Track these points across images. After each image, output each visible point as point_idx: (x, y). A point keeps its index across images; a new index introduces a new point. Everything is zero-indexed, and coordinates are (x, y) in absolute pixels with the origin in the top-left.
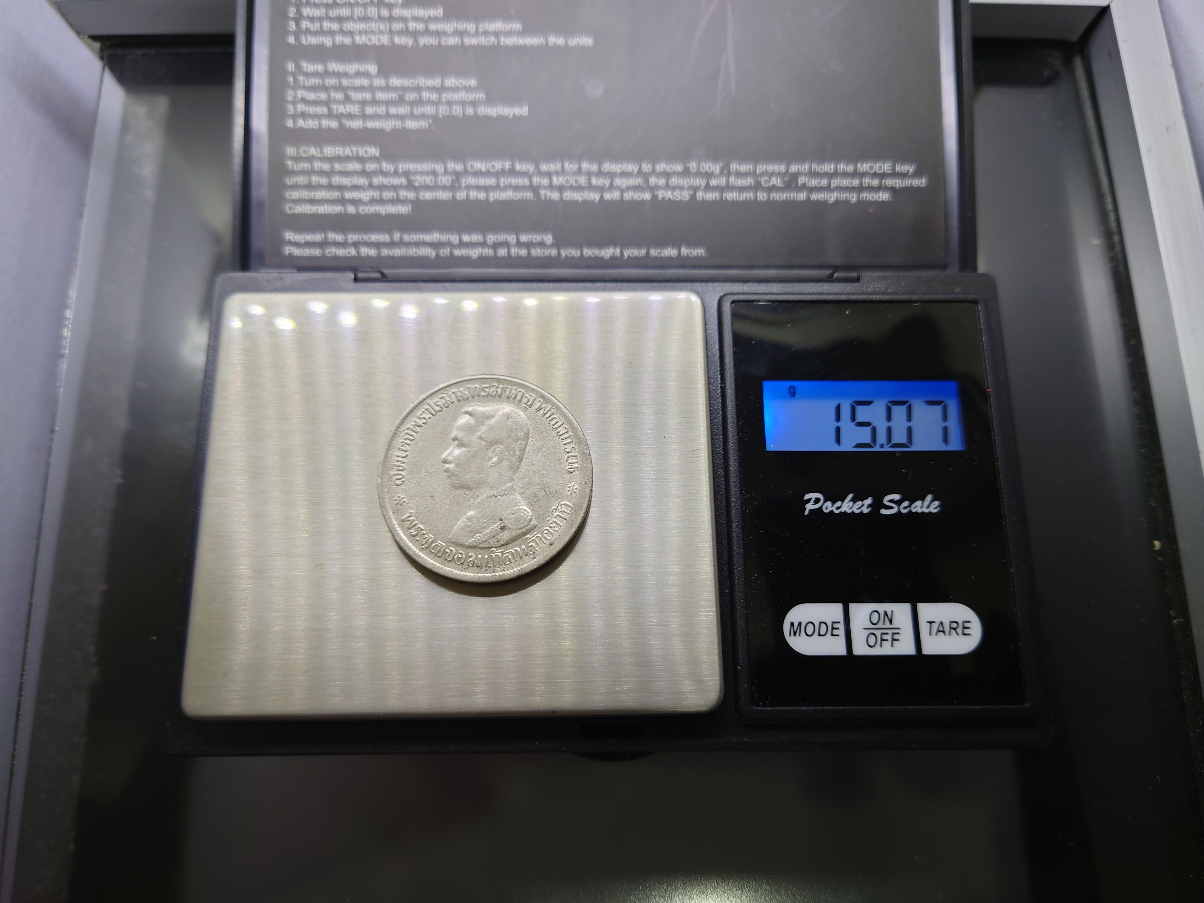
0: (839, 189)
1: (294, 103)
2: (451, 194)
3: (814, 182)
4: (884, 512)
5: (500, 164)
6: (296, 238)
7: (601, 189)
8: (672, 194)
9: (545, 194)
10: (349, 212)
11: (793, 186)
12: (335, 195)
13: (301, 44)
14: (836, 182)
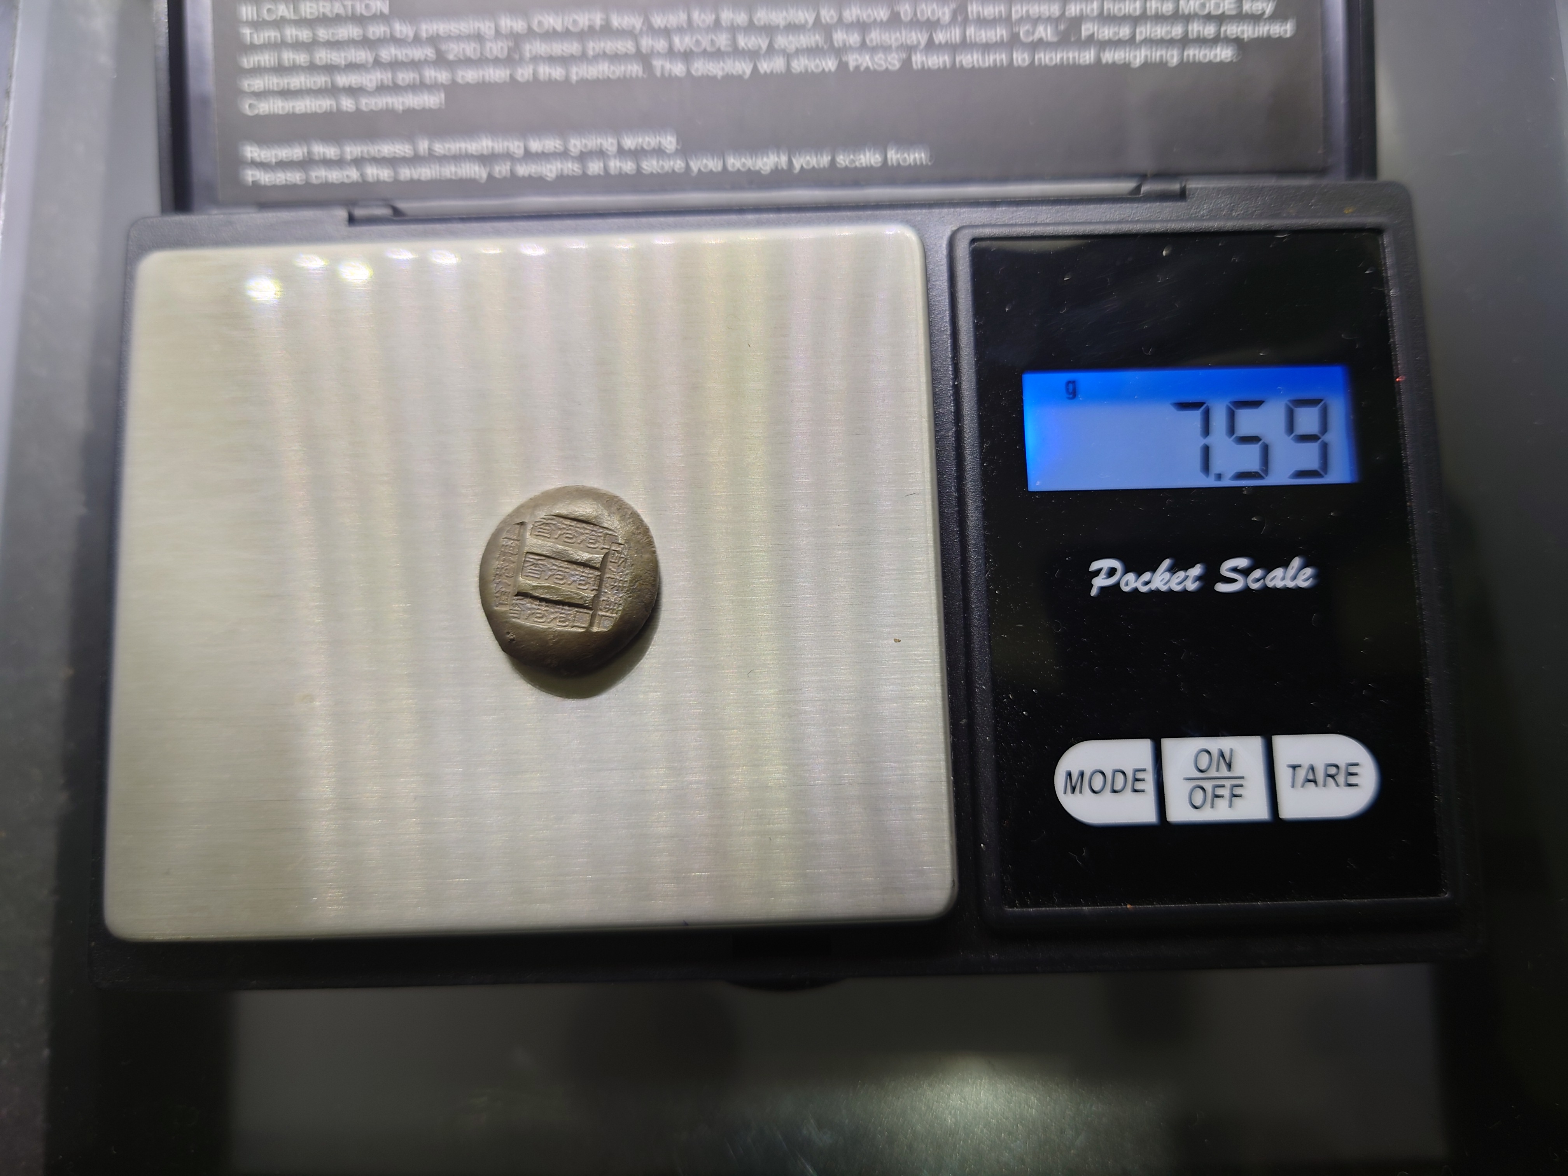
0: (1150, 42)
2: (508, 72)
3: (1107, 32)
4: (1221, 587)
5: (587, 16)
6: (263, 156)
7: (753, 55)
8: (872, 58)
9: (663, 67)
10: (345, 108)
11: (1073, 39)
12: (320, 80)
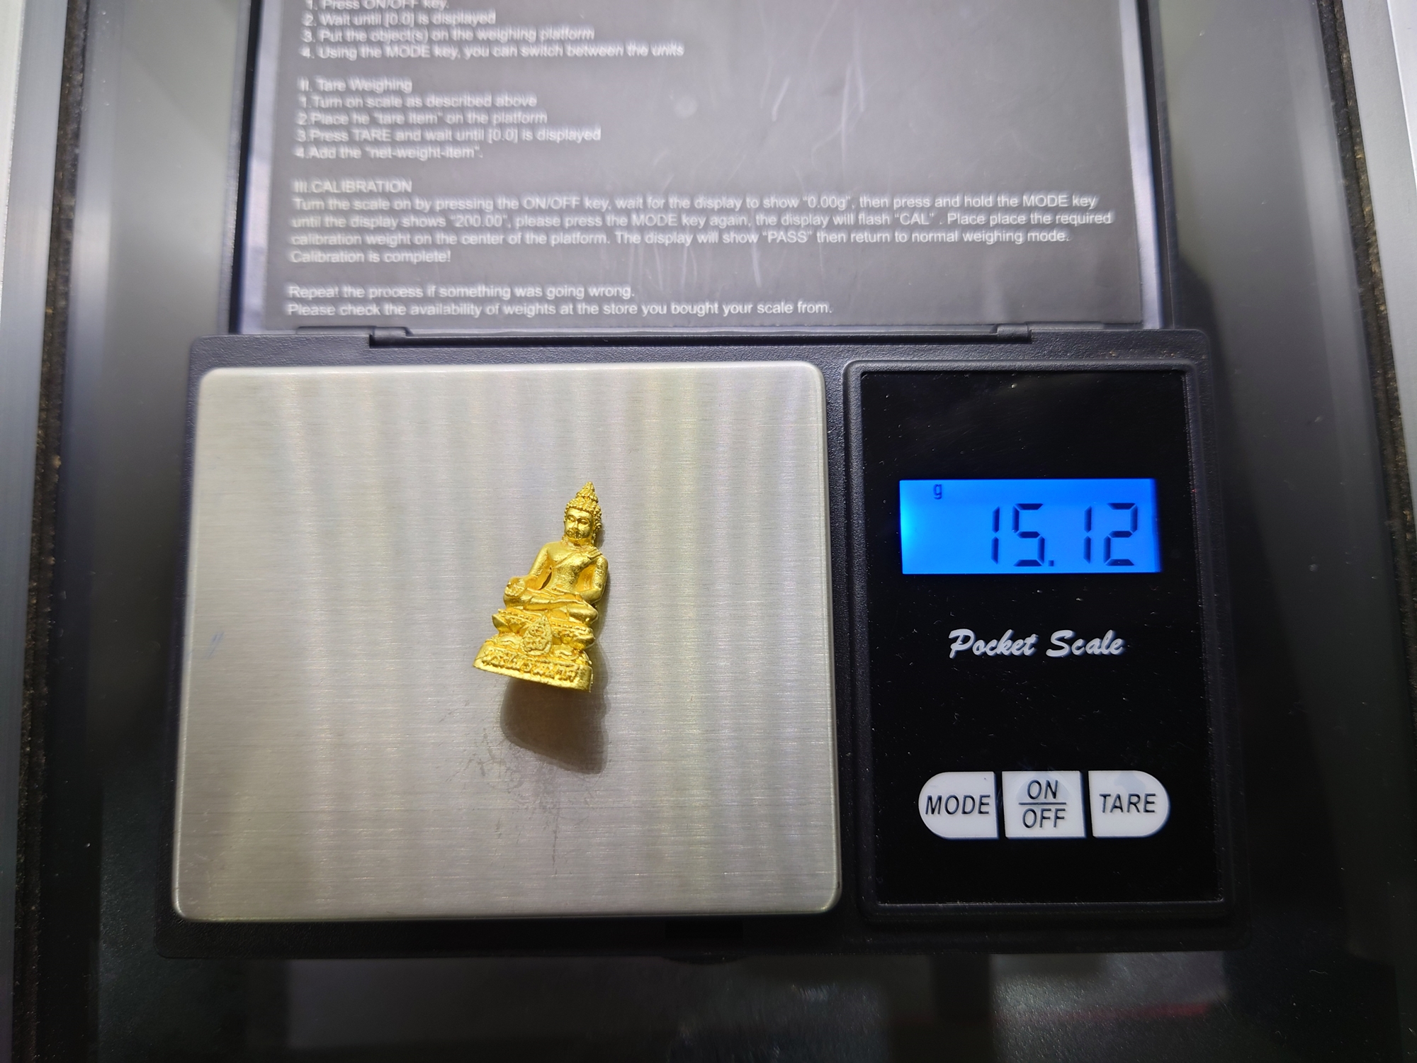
0: (1000, 227)
1: (305, 128)
2: (502, 237)
3: (967, 219)
5: (565, 199)
6: (302, 293)
7: (695, 230)
8: (786, 234)
9: (622, 235)
10: (371, 260)
11: (941, 224)
12: (354, 239)
13: (317, 57)
14: (996, 219)
